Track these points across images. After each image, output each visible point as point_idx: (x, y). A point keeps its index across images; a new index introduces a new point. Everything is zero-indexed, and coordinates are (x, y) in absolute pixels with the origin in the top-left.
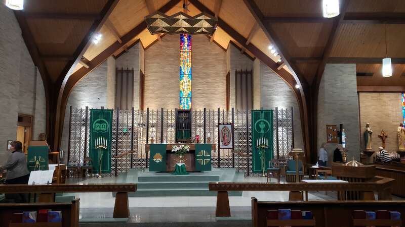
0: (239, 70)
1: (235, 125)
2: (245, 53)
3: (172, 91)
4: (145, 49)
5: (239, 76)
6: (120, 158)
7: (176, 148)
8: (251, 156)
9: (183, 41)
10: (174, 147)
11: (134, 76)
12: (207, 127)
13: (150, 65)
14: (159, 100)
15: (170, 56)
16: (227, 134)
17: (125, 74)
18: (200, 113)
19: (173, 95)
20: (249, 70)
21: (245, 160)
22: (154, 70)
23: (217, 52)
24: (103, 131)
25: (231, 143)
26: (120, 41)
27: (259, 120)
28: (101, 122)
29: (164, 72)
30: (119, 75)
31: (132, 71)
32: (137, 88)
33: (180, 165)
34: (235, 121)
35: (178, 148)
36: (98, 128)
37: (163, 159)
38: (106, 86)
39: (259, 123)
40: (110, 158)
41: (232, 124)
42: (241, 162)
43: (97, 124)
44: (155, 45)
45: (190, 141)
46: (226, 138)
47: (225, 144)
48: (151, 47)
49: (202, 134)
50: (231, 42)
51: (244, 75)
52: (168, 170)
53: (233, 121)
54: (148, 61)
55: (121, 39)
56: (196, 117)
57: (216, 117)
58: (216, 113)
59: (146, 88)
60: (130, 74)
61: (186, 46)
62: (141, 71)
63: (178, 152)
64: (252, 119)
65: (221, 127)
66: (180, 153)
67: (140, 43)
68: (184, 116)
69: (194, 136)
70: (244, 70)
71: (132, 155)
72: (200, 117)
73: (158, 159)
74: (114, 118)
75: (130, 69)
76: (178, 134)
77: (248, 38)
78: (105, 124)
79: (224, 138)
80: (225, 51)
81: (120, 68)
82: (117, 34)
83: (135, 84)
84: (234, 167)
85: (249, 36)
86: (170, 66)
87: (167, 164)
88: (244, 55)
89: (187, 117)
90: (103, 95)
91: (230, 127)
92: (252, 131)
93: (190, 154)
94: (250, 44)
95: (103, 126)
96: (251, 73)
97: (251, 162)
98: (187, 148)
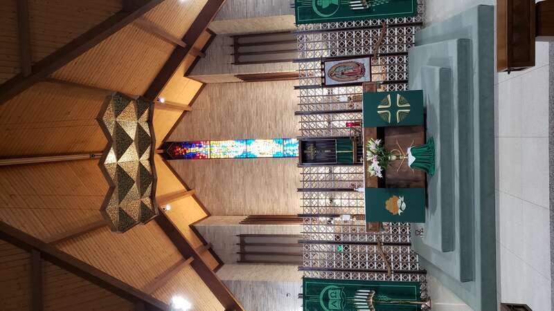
0: (232, 59)
1: (326, 54)
2: (204, 50)
3: (273, 170)
4: (209, 215)
5: (242, 59)
6: (392, 266)
7: (375, 169)
8: (383, 21)
9: (194, 156)
10: (372, 173)
11: (250, 233)
12: (331, 108)
13: (233, 206)
14: (288, 192)
15: (217, 174)
16: (342, 69)
17: (248, 249)
18: (305, 122)
19: (280, 168)
20: (231, 41)
21: (391, 32)
22: (241, 200)
23: (208, 99)
24: (342, 295)
25: (360, 61)
26: (191, 260)
27: (315, 9)
28: (326, 299)
29: (243, 184)
30: (248, 257)
31: (242, 236)
32: (268, 229)
33: (411, 159)
34: (318, 55)
35: (375, 164)
36: (336, 304)
37: (398, 195)
38: (265, 283)
39: (320, 8)
40: (391, 283)
41: (324, 61)
42: (396, 40)
43: (331, 306)
44: (201, 199)
45: (358, 139)
46: (351, 71)
47: (363, 72)
48: (205, 206)
49: (343, 116)
50: (186, 75)
51: (241, 50)
52: (422, 183)
53: (317, 59)
54: (227, 210)
55: (186, 257)
56: (313, 129)
57: (311, 92)
58: (304, 92)
59: (269, 213)
60: (247, 240)
61: (201, 149)
62: (242, 223)
63: (384, 162)
64: (312, 22)
65: (329, 81)
66: (386, 159)
67: (196, 225)
68: (311, 151)
69: (347, 133)
70: (231, 50)
71: (385, 244)
72: (313, 121)
73: (399, 204)
74: (317, 275)
75: (238, 240)
76: (345, 161)
77: (173, 43)
78: (330, 292)
79: (350, 75)
80: (204, 85)
81: (238, 257)
82: (176, 267)
83: (262, 233)
84: (406, 54)
85: (168, 41)
86: (234, 175)
87: (408, 186)
88: (208, 51)
89: (312, 145)
90: (281, 287)
91: (329, 65)
92: (336, 21)
93: (386, 137)
94: (184, 39)
95: (333, 295)
96: (236, 37)
97: (396, 20)
98: (373, 144)
